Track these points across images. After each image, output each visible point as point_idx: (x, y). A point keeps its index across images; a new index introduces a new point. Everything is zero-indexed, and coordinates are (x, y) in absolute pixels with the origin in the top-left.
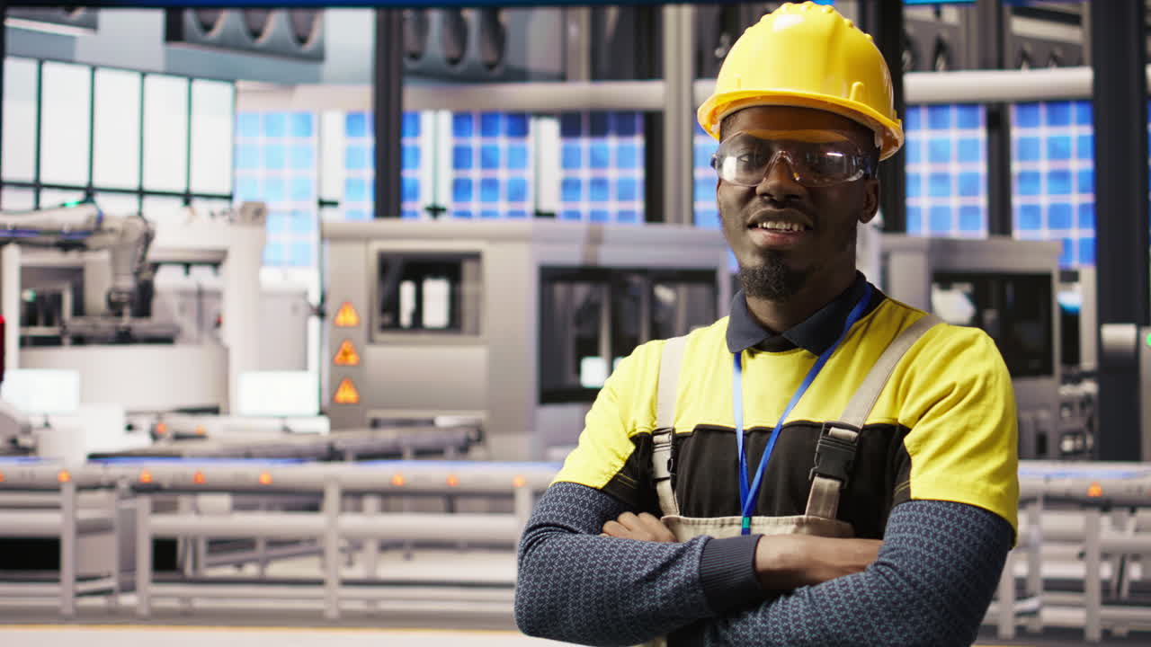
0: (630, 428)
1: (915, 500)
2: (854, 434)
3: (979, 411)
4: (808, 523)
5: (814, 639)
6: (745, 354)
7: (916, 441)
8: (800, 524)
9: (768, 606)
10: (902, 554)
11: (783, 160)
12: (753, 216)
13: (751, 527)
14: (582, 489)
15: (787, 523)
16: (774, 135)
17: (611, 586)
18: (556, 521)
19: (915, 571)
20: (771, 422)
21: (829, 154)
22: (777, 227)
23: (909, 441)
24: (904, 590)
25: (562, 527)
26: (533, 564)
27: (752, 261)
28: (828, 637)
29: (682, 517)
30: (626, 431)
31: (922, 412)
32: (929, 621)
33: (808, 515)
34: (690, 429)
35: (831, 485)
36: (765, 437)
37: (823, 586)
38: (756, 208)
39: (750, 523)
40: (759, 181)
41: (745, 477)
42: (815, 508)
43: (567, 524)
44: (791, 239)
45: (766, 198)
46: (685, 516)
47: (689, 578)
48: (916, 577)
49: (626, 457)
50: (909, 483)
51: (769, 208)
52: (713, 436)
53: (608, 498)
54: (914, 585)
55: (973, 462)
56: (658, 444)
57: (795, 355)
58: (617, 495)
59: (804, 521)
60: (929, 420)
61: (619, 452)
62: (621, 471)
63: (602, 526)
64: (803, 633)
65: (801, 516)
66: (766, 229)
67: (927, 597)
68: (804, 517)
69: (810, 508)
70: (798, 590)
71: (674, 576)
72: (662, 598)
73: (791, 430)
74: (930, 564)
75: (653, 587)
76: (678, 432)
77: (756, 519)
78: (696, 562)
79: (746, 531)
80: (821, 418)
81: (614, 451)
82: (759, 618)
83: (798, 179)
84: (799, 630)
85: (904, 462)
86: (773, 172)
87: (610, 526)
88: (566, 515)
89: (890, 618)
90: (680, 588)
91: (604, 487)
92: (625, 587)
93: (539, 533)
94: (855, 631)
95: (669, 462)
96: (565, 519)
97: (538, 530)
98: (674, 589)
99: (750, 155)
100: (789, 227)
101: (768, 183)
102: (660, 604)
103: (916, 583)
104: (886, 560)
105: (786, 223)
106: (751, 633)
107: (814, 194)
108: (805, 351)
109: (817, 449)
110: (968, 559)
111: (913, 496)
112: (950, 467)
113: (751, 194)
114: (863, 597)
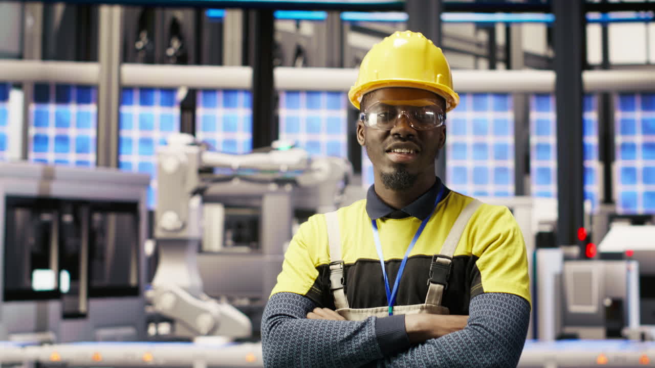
0: (315, 262)
1: (486, 293)
2: (450, 261)
3: (512, 247)
4: (427, 308)
5: (441, 365)
6: (379, 221)
7: (482, 263)
8: (422, 308)
9: (413, 349)
10: (484, 320)
11: (403, 116)
12: (389, 146)
13: (393, 312)
14: (294, 295)
15: (415, 308)
16: (398, 103)
17: (326, 344)
18: (284, 313)
19: (493, 327)
20: (401, 256)
21: (427, 113)
22: (403, 151)
23: (478, 263)
24: (488, 337)
25: (288, 316)
26: (277, 335)
27: (389, 170)
28: (449, 363)
29: (351, 309)
30: (313, 263)
31: (484, 248)
32: (501, 352)
33: (427, 303)
34: (353, 261)
35: (439, 288)
36: (399, 263)
37: (443, 337)
38: (390, 142)
39: (393, 309)
40: (392, 128)
41: (388, 286)
42: (430, 300)
43: (290, 314)
44: (410, 157)
45: (396, 136)
46: (353, 308)
47: (371, 337)
48: (493, 330)
49: (316, 278)
50: (481, 284)
51: (399, 142)
52: (367, 265)
53: (309, 300)
54: (493, 334)
55: (512, 273)
56: (332, 270)
57: (409, 220)
58: (313, 299)
59: (424, 307)
60: (488, 253)
61: (311, 275)
62: (313, 286)
63: (306, 315)
64: (436, 361)
65: (422, 305)
66: (397, 152)
67: (499, 340)
68: (424, 305)
69: (428, 300)
70: (429, 341)
71: (362, 337)
72: (356, 349)
73: (414, 259)
74: (499, 323)
75: (350, 343)
76: (346, 263)
77: (396, 308)
78: (374, 329)
79: (391, 314)
80: (430, 253)
81: (308, 275)
82: (409, 356)
83: (412, 126)
84: (433, 360)
85: (476, 274)
86: (400, 123)
87: (310, 315)
88: (288, 310)
89: (482, 351)
90: (366, 343)
91: (307, 294)
92: (334, 344)
93: (277, 319)
94: (464, 358)
95: (342, 280)
96: (288, 311)
97: (276, 318)
98: (362, 344)
99: (385, 114)
100: (408, 152)
101: (397, 128)
102: (354, 352)
103: (494, 333)
104: (477, 323)
105: (407, 149)
106: (405, 364)
107: (421, 134)
108: (415, 218)
109: (431, 269)
110: (516, 321)
111: (485, 290)
112: (503, 275)
113: (387, 134)
114: (467, 341)
